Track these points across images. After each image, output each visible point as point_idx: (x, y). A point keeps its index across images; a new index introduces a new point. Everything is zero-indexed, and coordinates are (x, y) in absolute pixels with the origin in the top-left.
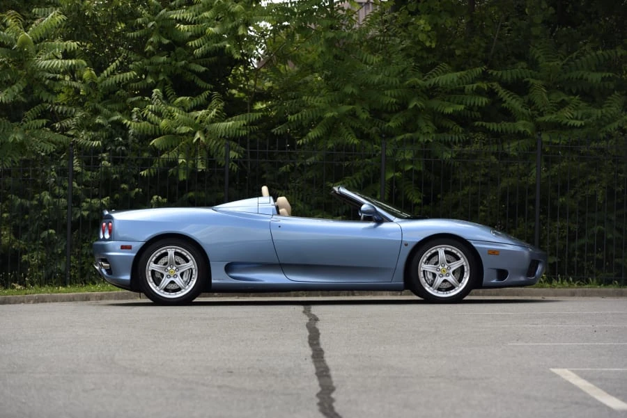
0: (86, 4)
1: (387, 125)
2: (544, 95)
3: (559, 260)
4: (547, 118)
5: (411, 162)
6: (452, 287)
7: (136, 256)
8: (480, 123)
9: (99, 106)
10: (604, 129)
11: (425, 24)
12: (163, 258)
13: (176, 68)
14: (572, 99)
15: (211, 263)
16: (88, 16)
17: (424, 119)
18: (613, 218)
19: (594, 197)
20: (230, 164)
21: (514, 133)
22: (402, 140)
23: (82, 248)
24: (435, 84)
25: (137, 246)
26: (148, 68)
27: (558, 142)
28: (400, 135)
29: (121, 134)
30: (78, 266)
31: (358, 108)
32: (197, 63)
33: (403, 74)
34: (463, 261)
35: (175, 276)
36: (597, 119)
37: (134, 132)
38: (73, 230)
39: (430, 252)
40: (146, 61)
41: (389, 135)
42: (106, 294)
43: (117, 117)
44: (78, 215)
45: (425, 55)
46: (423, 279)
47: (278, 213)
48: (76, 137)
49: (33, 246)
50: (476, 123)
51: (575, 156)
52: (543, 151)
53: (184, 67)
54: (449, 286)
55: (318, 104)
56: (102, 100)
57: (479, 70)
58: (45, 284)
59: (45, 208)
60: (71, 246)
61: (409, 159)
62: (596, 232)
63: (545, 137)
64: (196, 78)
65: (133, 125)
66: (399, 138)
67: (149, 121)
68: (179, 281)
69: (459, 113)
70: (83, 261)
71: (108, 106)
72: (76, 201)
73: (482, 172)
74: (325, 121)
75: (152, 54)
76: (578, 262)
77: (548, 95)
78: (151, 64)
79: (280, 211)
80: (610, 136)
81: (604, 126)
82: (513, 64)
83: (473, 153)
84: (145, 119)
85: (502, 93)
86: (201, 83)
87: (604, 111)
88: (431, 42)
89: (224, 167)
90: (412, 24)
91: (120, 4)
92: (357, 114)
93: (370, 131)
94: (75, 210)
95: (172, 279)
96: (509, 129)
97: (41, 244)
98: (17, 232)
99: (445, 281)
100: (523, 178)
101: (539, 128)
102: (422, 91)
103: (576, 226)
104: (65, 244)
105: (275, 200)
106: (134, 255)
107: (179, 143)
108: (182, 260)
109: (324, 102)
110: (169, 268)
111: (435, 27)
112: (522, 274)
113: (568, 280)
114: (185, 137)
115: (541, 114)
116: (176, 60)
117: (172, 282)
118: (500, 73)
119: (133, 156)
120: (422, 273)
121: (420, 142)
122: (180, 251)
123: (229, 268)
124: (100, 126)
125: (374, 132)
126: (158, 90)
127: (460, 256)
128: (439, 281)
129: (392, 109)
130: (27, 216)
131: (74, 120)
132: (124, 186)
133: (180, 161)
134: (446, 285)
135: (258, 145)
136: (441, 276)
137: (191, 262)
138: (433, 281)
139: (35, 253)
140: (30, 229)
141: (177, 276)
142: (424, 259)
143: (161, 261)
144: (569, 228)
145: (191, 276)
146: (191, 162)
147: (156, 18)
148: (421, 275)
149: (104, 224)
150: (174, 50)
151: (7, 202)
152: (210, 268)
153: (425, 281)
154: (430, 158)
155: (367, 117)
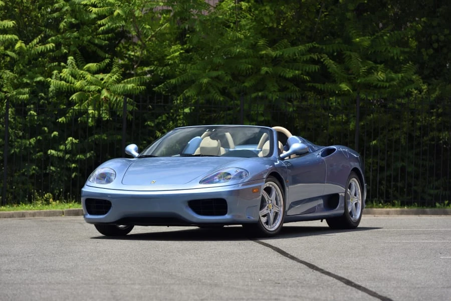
1: (243, 85)
2: (360, 63)
10: (404, 89)
11: (269, 9)
13: (83, 42)
14: (378, 67)
17: (271, 81)
20: (127, 115)
24: (280, 55)
26: (62, 41)
29: (43, 91)
31: (223, 73)
36: (399, 82)
37: (53, 89)
38: (9, 162)
40: (60, 36)
41: (245, 93)
42: (38, 212)
44: (12, 152)
50: (309, 84)
57: (310, 45)
61: (261, 113)
62: (400, 167)
63: (362, 95)
64: (98, 49)
66: (253, 95)
67: (66, 81)
69: (297, 76)
71: (32, 70)
75: (65, 30)
77: (363, 63)
78: (64, 38)
84: (62, 79)
86: (102, 54)
88: (272, 23)
89: (122, 117)
92: (222, 78)
94: (10, 147)
103: (385, 162)
107: (88, 98)
114: (92, 93)
116: (83, 35)
118: (324, 47)
119: (51, 108)
124: (27, 85)
125: (233, 91)
126: (71, 58)
129: (247, 73)
133: (90, 112)
135: (141, 100)
146: (97, 112)
147: (69, 4)
150: (82, 28)
154: (276, 110)
155: (230, 80)
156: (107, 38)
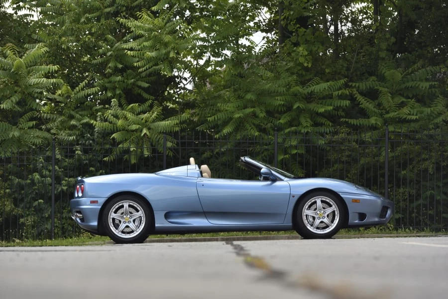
0: (63, 40)
1: (278, 122)
2: (389, 98)
3: (402, 216)
4: (392, 115)
5: (296, 147)
6: (327, 227)
7: (101, 208)
8: (344, 120)
9: (73, 113)
10: (433, 122)
11: (303, 50)
12: (121, 210)
13: (128, 85)
14: (409, 101)
15: (154, 212)
16: (64, 49)
17: (304, 117)
18: (441, 185)
19: (426, 170)
20: (168, 152)
21: (369, 126)
22: (289, 132)
23: (62, 213)
24: (312, 92)
25: (102, 201)
26: (107, 85)
27: (400, 131)
28: (288, 128)
29: (89, 132)
30: (60, 226)
31: (257, 110)
32: (142, 81)
33: (288, 86)
34: (334, 208)
35: (129, 222)
36: (428, 116)
37: (98, 130)
38: (56, 201)
39: (311, 201)
40: (106, 80)
41: (279, 129)
43: (86, 120)
44: (60, 189)
45: (304, 73)
46: (306, 221)
47: (202, 176)
48: (57, 134)
49: (27, 213)
50: (342, 120)
51: (412, 142)
52: (389, 139)
53: (133, 84)
54: (325, 225)
55: (229, 108)
56: (75, 109)
57: (342, 81)
58: (37, 239)
59: (36, 186)
60: (55, 212)
61: (294, 145)
62: (429, 195)
63: (391, 128)
64: (142, 91)
65: (98, 124)
66: (287, 131)
67: (109, 122)
68: (132, 225)
69: (329, 112)
70: (63, 223)
71: (79, 113)
72: (58, 180)
73: (347, 153)
74: (234, 120)
75: (111, 75)
76: (416, 217)
77: (393, 98)
78: (110, 82)
79: (203, 175)
80: (437, 126)
81: (433, 120)
82: (366, 79)
83: (339, 140)
84: (106, 120)
85: (360, 98)
86: (146, 96)
87: (432, 109)
88: (308, 63)
89: (163, 153)
90: (295, 51)
91: (87, 40)
92: (257, 114)
93: (266, 127)
94: (58, 186)
95: (127, 224)
96: (365, 124)
97: (34, 211)
98: (16, 202)
99: (322, 222)
100: (376, 158)
101: (386, 122)
102: (303, 98)
103: (414, 191)
104: (50, 211)
105: (200, 167)
106: (100, 207)
107: (131, 137)
108: (134, 210)
109: (233, 107)
110: (125, 217)
111: (310, 53)
112: (377, 216)
113: (409, 229)
114: (135, 132)
115: (388, 112)
116: (127, 79)
117: (127, 227)
118: (357, 85)
119: (98, 148)
120: (305, 217)
121: (302, 133)
122: (132, 204)
123: (167, 216)
124: (74, 127)
125: (269, 126)
126: (115, 100)
127: (332, 204)
128: (317, 222)
129: (281, 110)
130: (23, 192)
131: (56, 123)
132: (91, 169)
133: (132, 149)
134: (323, 225)
136: (319, 218)
137: (140, 212)
138: (313, 222)
139: (29, 217)
140: (26, 200)
141: (131, 222)
142: (306, 206)
143: (119, 211)
144: (409, 192)
145: (141, 222)
146: (140, 150)
147: (113, 49)
148: (304, 218)
149: (78, 186)
150: (126, 72)
151: (9, 182)
152: (154, 215)
153: (307, 223)
154: (309, 144)
155: (264, 116)
156: (150, 81)
